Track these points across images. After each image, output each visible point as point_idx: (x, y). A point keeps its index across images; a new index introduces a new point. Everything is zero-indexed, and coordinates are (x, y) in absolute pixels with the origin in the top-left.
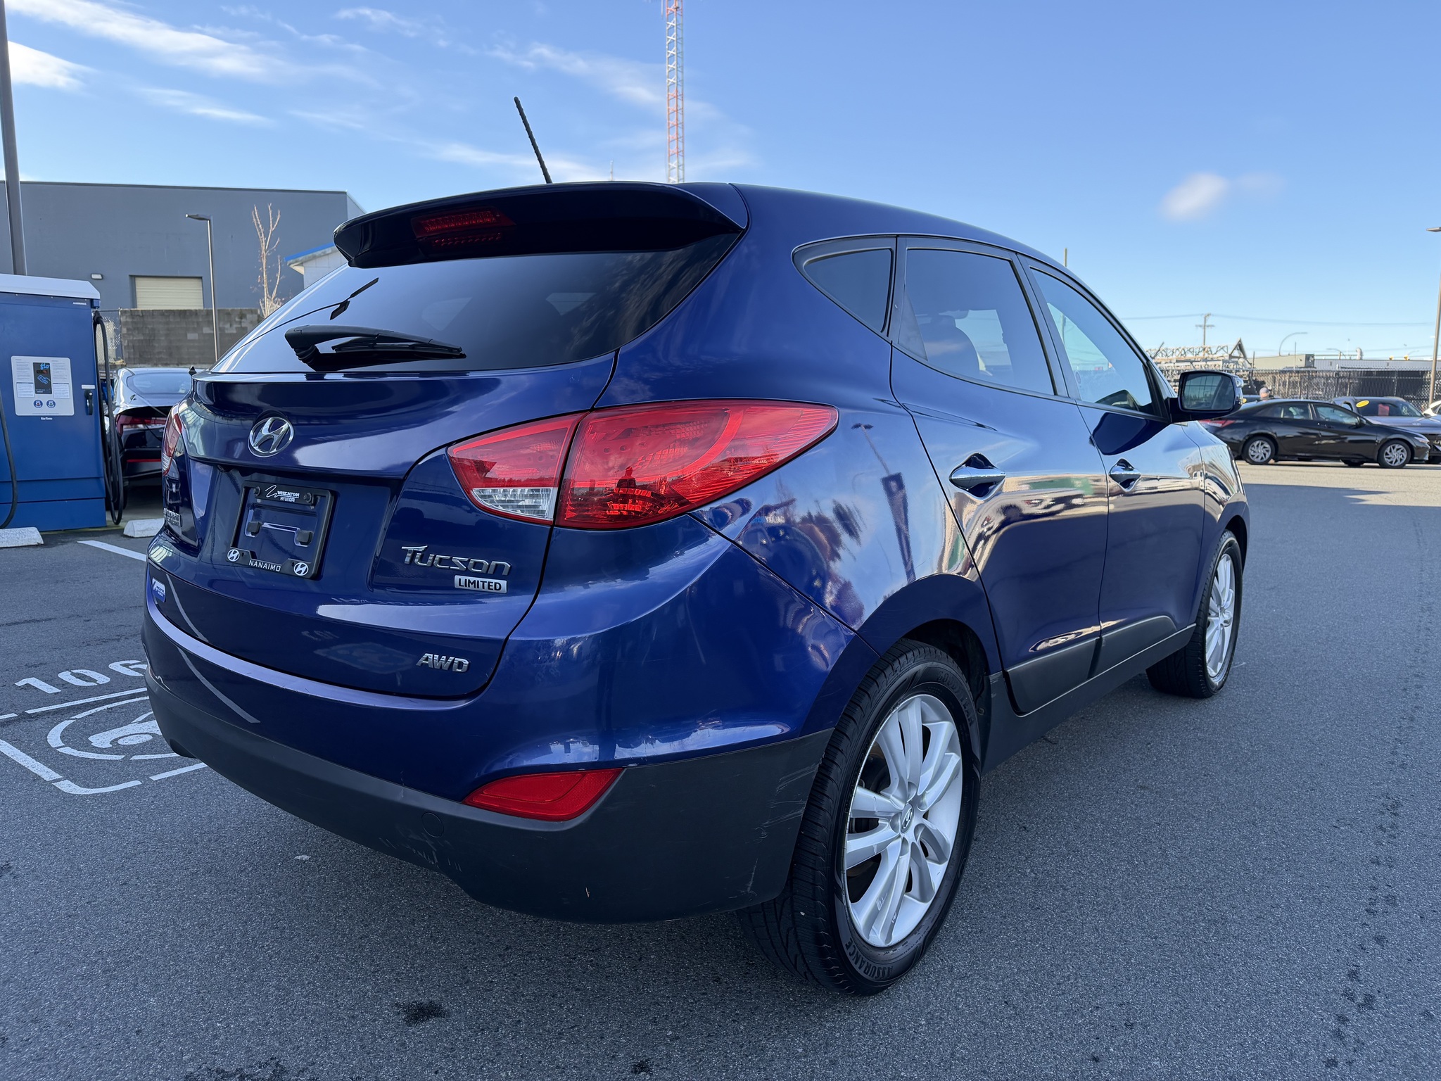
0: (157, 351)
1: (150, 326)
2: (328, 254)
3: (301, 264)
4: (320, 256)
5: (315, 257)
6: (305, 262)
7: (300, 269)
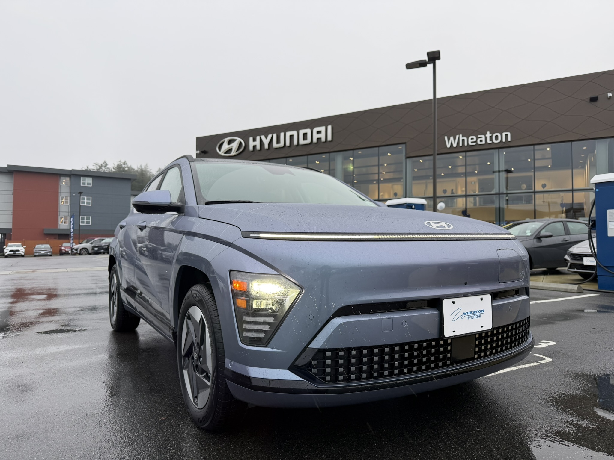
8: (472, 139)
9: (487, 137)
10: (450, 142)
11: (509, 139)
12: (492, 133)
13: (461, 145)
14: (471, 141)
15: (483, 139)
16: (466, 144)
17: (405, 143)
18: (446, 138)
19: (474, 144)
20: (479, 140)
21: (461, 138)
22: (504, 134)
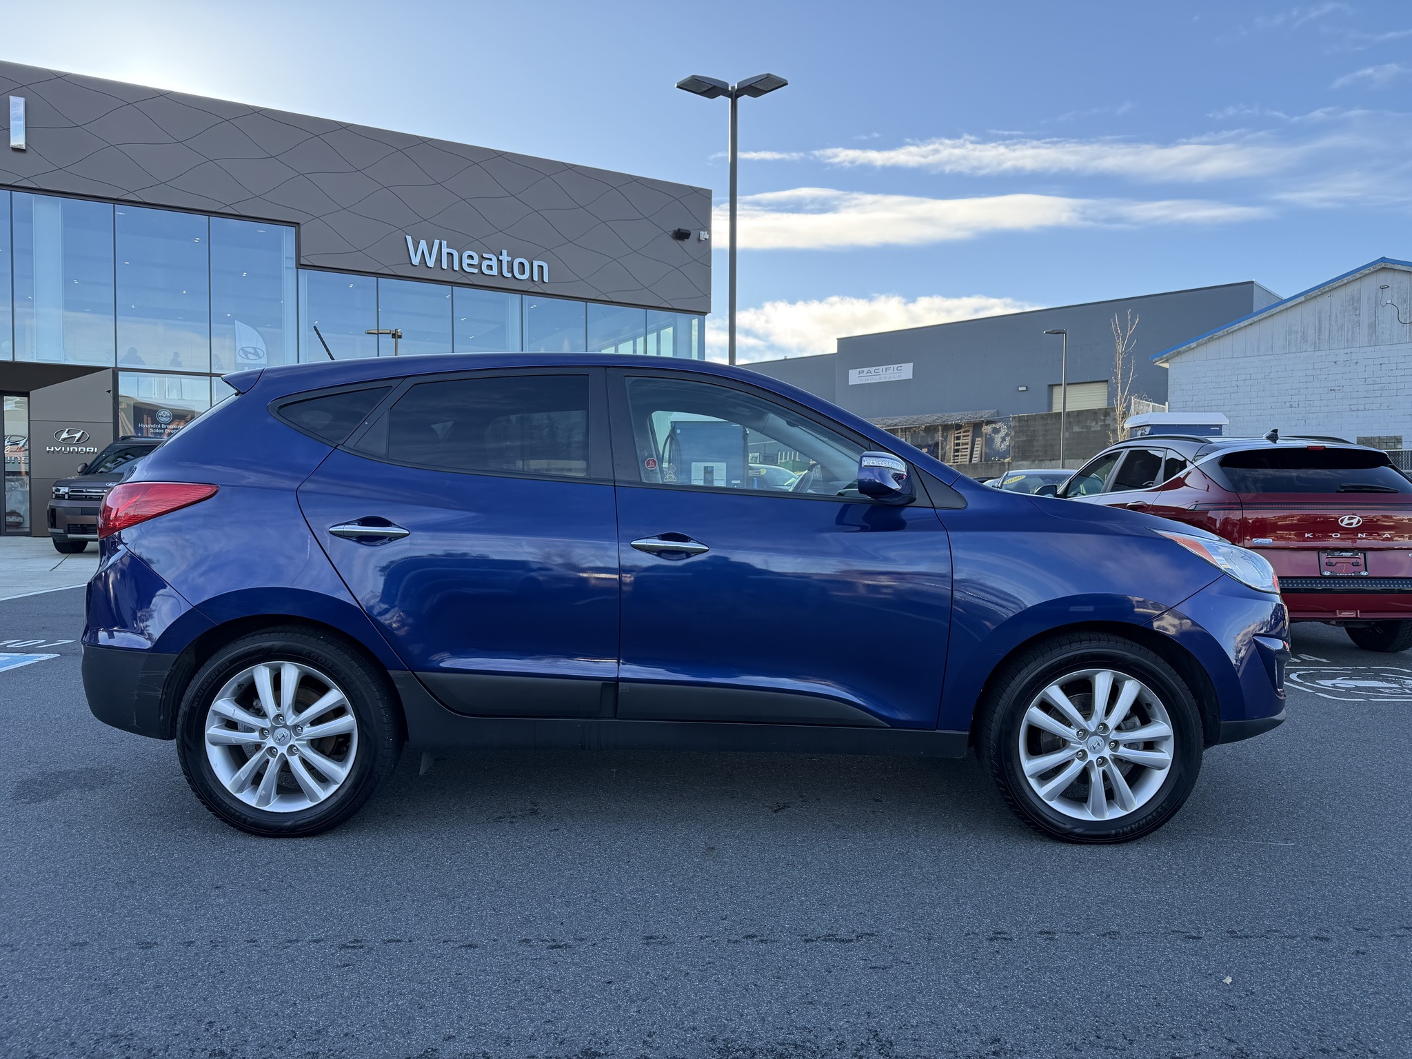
0: (1035, 449)
1: (1032, 429)
2: (1194, 348)
3: (1167, 361)
4: (1185, 351)
5: (1179, 353)
6: (1170, 358)
7: (1166, 365)
8: (471, 257)
9: (501, 261)
10: (421, 253)
11: (546, 279)
12: (513, 255)
13: (445, 266)
14: (468, 260)
15: (494, 263)
16: (456, 267)
17: (296, 224)
18: (409, 238)
19: (476, 271)
20: (485, 263)
21: (445, 250)
22: (536, 263)
